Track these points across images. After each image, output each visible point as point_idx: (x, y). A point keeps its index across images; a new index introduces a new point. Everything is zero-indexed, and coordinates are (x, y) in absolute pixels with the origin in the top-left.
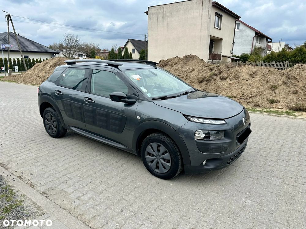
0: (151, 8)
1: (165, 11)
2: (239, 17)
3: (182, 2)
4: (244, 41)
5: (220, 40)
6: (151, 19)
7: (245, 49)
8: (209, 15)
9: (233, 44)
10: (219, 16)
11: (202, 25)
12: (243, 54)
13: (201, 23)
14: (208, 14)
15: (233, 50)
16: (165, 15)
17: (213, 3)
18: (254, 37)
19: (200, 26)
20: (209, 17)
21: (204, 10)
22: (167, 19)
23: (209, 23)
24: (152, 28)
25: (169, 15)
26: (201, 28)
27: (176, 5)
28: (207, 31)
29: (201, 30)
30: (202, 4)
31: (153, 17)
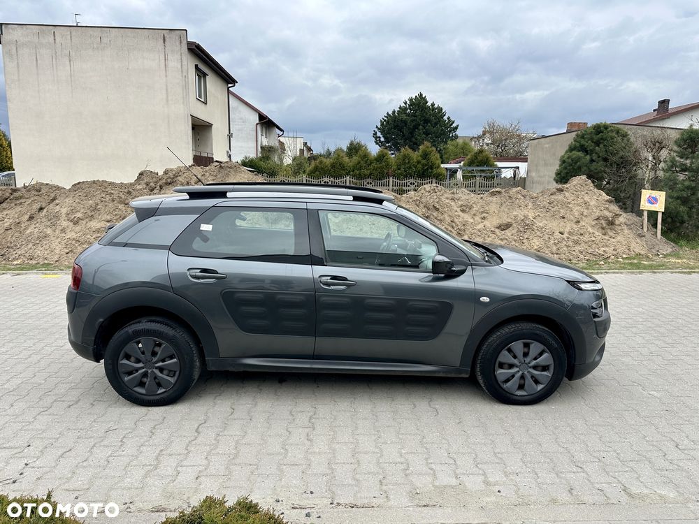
0: (9, 26)
1: (57, 41)
2: (234, 82)
3: (108, 29)
4: (239, 130)
5: (208, 126)
6: (15, 57)
7: (242, 147)
8: (184, 71)
9: (230, 136)
10: (201, 75)
11: (169, 90)
12: (246, 158)
13: (167, 86)
14: (180, 66)
15: (230, 149)
16: (59, 53)
17: (189, 44)
18: (257, 124)
19: (164, 92)
20: (184, 74)
21: (170, 57)
22: (68, 63)
23: (186, 87)
24: (19, 80)
25: (73, 54)
26: (167, 97)
27: (91, 33)
28: (182, 106)
29: (167, 101)
30: (164, 42)
31: (20, 52)
